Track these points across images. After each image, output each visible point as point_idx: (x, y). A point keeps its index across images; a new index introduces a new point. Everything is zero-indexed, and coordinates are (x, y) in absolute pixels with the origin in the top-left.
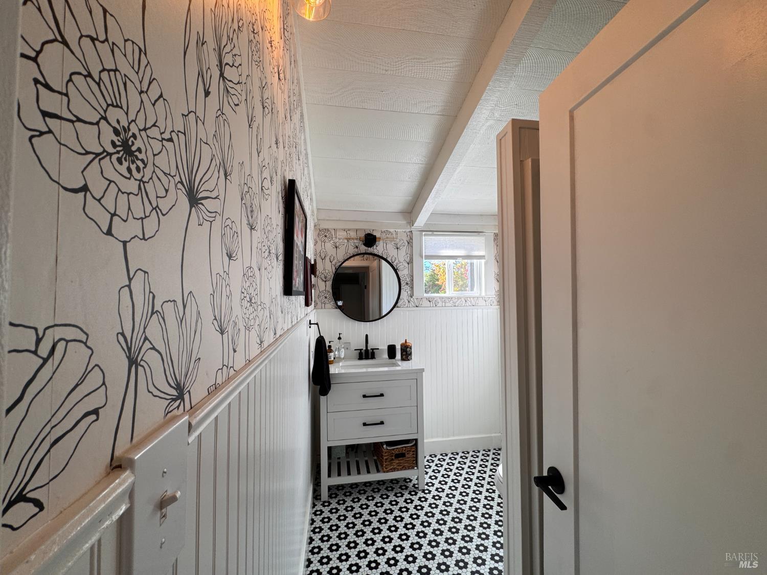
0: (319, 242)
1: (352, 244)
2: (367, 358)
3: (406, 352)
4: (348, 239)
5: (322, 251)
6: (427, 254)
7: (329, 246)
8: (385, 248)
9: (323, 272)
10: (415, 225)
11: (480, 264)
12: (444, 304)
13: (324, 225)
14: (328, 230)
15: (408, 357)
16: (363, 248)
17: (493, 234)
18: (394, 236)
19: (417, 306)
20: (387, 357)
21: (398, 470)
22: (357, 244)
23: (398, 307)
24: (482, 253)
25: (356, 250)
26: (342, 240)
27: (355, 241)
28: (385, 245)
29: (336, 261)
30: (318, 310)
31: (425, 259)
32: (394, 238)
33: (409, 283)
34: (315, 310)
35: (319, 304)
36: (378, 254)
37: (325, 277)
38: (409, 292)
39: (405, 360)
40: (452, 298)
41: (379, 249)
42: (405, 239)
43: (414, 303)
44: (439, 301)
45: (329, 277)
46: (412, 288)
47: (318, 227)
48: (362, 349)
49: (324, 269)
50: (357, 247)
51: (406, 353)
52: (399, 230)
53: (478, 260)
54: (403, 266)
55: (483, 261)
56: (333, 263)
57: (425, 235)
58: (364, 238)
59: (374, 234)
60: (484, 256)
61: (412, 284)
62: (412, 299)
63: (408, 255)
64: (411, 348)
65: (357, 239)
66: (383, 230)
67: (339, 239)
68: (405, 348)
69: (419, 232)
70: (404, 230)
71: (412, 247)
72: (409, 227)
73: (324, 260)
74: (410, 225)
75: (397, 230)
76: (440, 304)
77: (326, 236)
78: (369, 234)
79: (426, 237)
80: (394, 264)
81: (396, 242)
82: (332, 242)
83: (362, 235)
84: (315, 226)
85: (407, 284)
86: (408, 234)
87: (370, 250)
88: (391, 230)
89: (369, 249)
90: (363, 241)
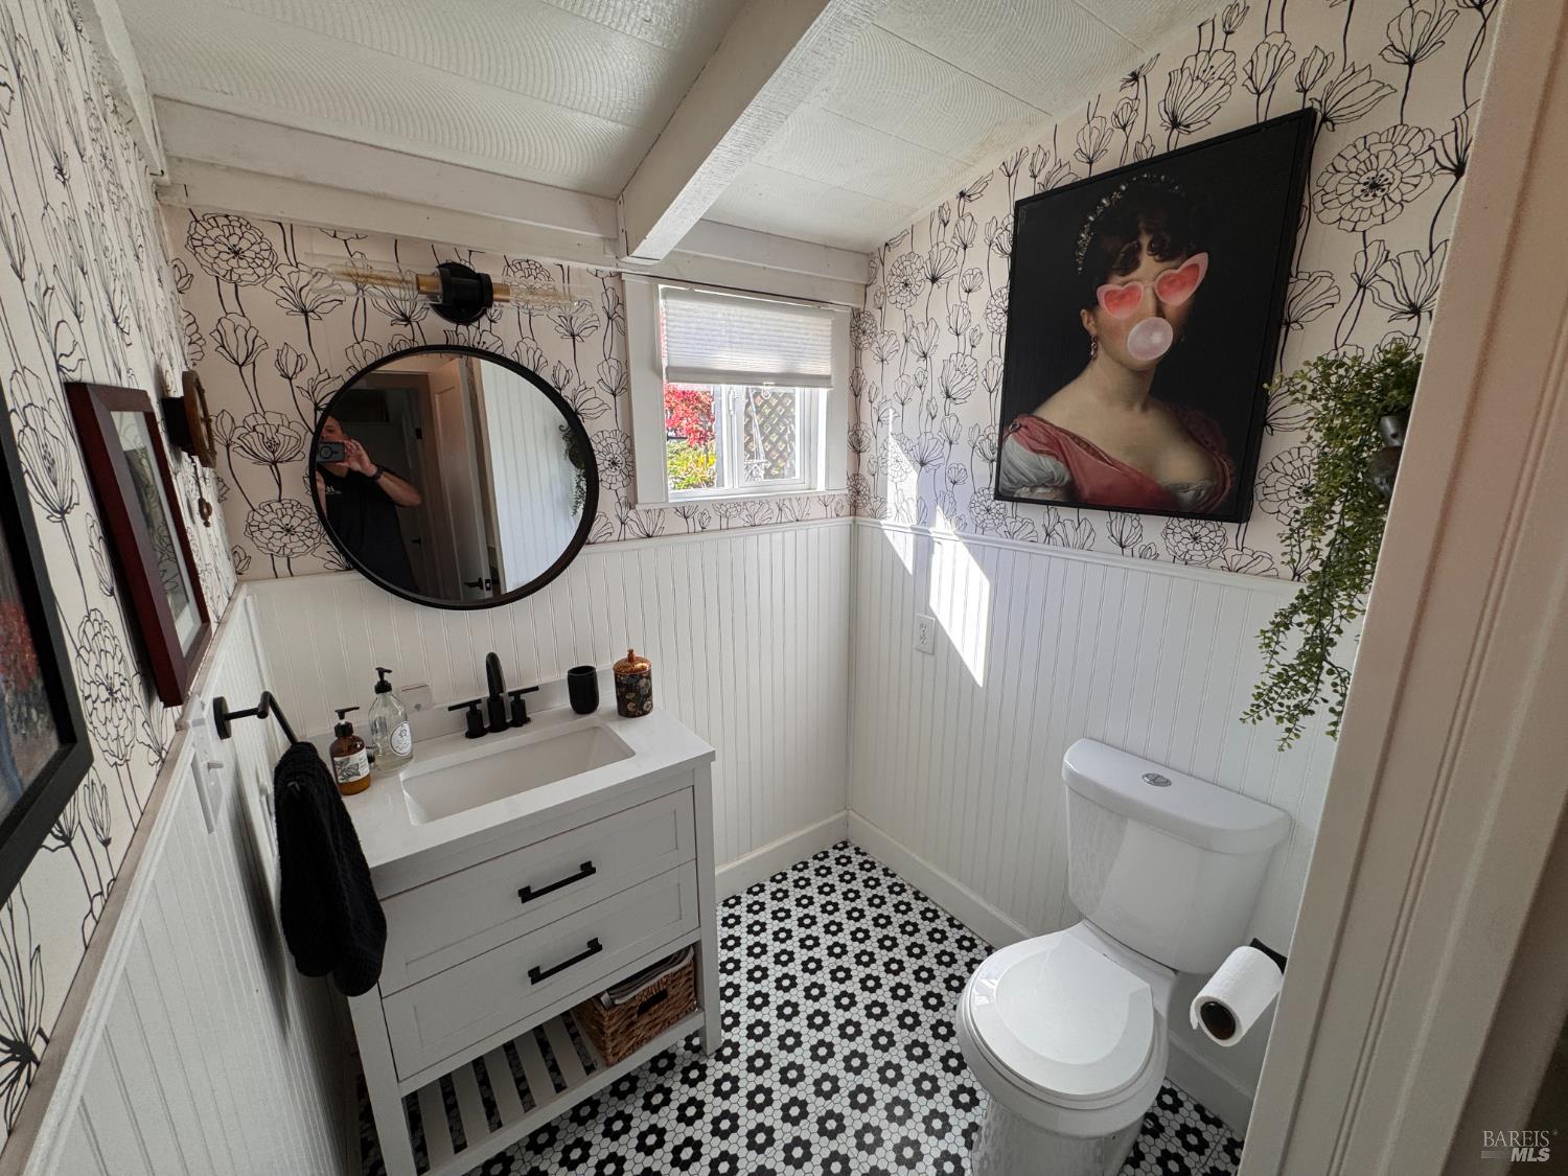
0: (205, 283)
1: (383, 303)
2: (499, 726)
3: (637, 691)
4: (361, 281)
5: (228, 325)
6: (675, 363)
7: (264, 304)
8: (526, 332)
9: (251, 422)
10: (635, 253)
11: (813, 401)
12: (724, 520)
13: (215, 196)
14: (245, 224)
15: (642, 704)
16: (436, 327)
17: (850, 311)
18: (558, 284)
19: (649, 536)
20: (568, 705)
21: (649, 1039)
22: (406, 307)
23: (589, 543)
24: (824, 368)
25: (407, 331)
26: (326, 282)
27: (396, 292)
28: (525, 318)
29: (311, 371)
30: (258, 586)
31: (669, 380)
32: (555, 295)
33: (620, 459)
34: (245, 587)
35: (261, 562)
36: (499, 352)
37: (272, 446)
38: (622, 492)
39: (634, 716)
40: (745, 503)
41: (502, 327)
42: (599, 303)
43: (640, 525)
44: (712, 514)
45: (287, 444)
46: (631, 476)
47: (177, 199)
48: (479, 701)
49: (259, 409)
50: (407, 320)
51: (634, 694)
52: (574, 265)
53: (807, 390)
54: (597, 402)
55: (823, 393)
56: (301, 380)
57: (667, 294)
58: (437, 281)
59: (479, 268)
60: (828, 378)
61: (631, 464)
62: (632, 514)
63: (613, 362)
64: (649, 677)
65: (401, 282)
66: (511, 257)
67: (316, 274)
68: (633, 681)
69: (645, 282)
70: (592, 268)
71: (624, 334)
72: (611, 256)
73: (248, 370)
74: (615, 250)
75: (565, 264)
76: (714, 524)
77: (236, 253)
78: (454, 264)
79: (671, 302)
80: (566, 393)
81: (568, 312)
82: (275, 283)
83: (428, 268)
84: (159, 191)
85: (614, 463)
86: (609, 282)
87: (467, 334)
88: (547, 261)
89: (462, 328)
90: (432, 296)
